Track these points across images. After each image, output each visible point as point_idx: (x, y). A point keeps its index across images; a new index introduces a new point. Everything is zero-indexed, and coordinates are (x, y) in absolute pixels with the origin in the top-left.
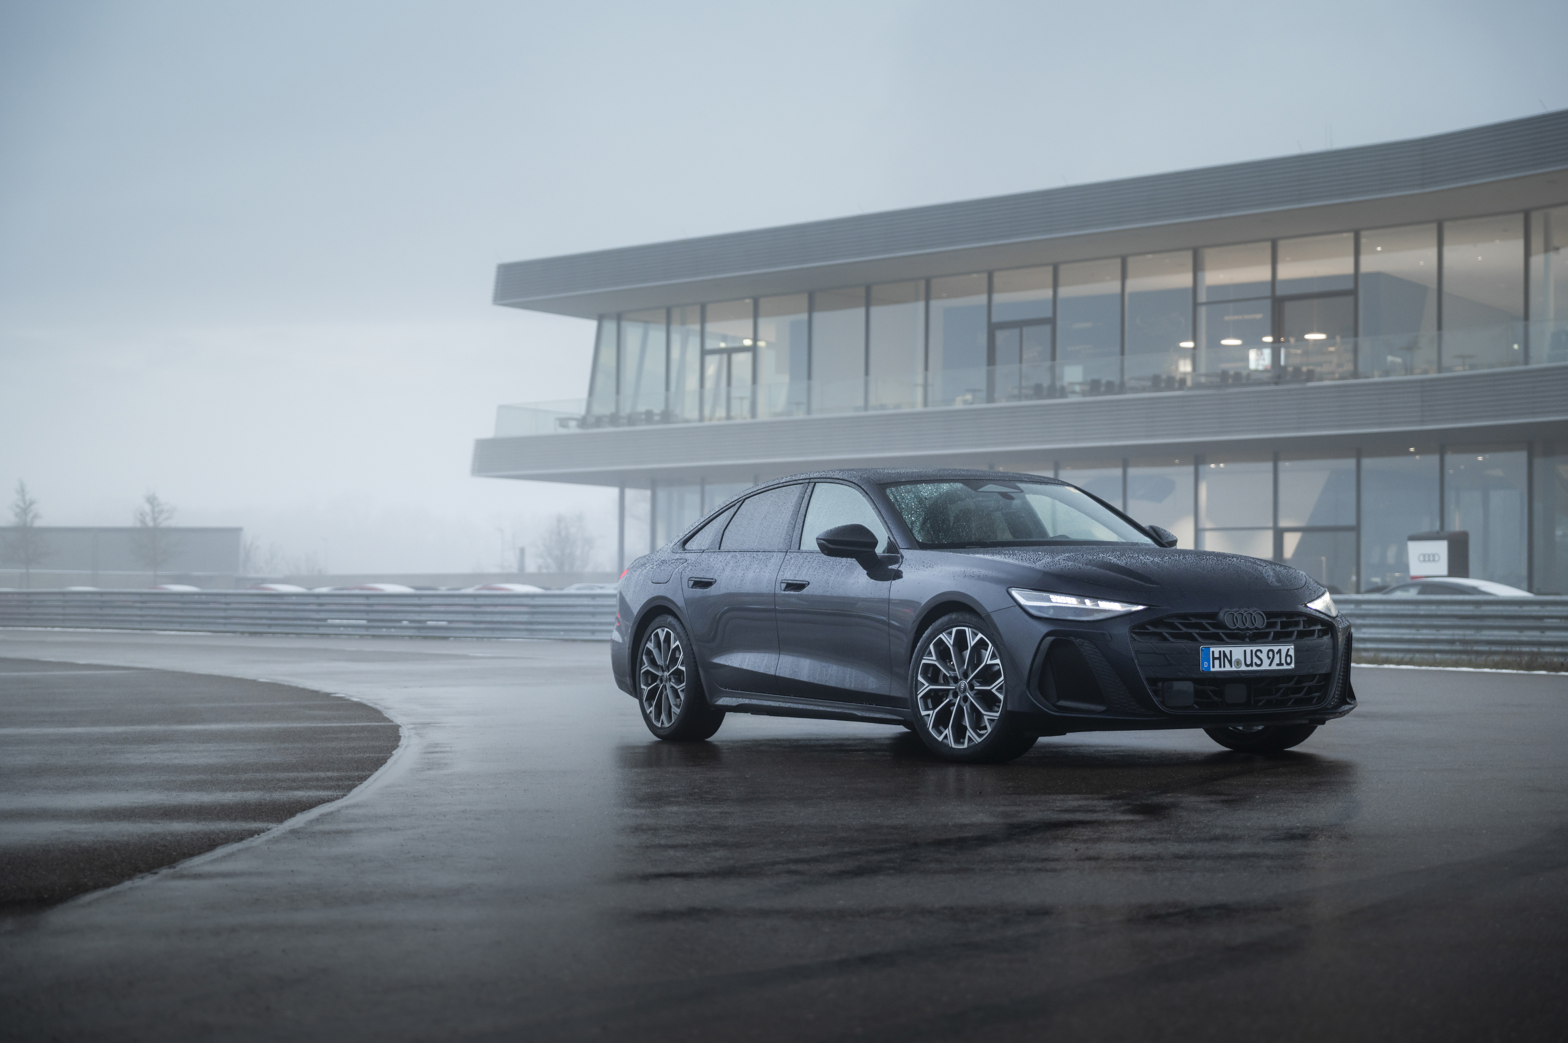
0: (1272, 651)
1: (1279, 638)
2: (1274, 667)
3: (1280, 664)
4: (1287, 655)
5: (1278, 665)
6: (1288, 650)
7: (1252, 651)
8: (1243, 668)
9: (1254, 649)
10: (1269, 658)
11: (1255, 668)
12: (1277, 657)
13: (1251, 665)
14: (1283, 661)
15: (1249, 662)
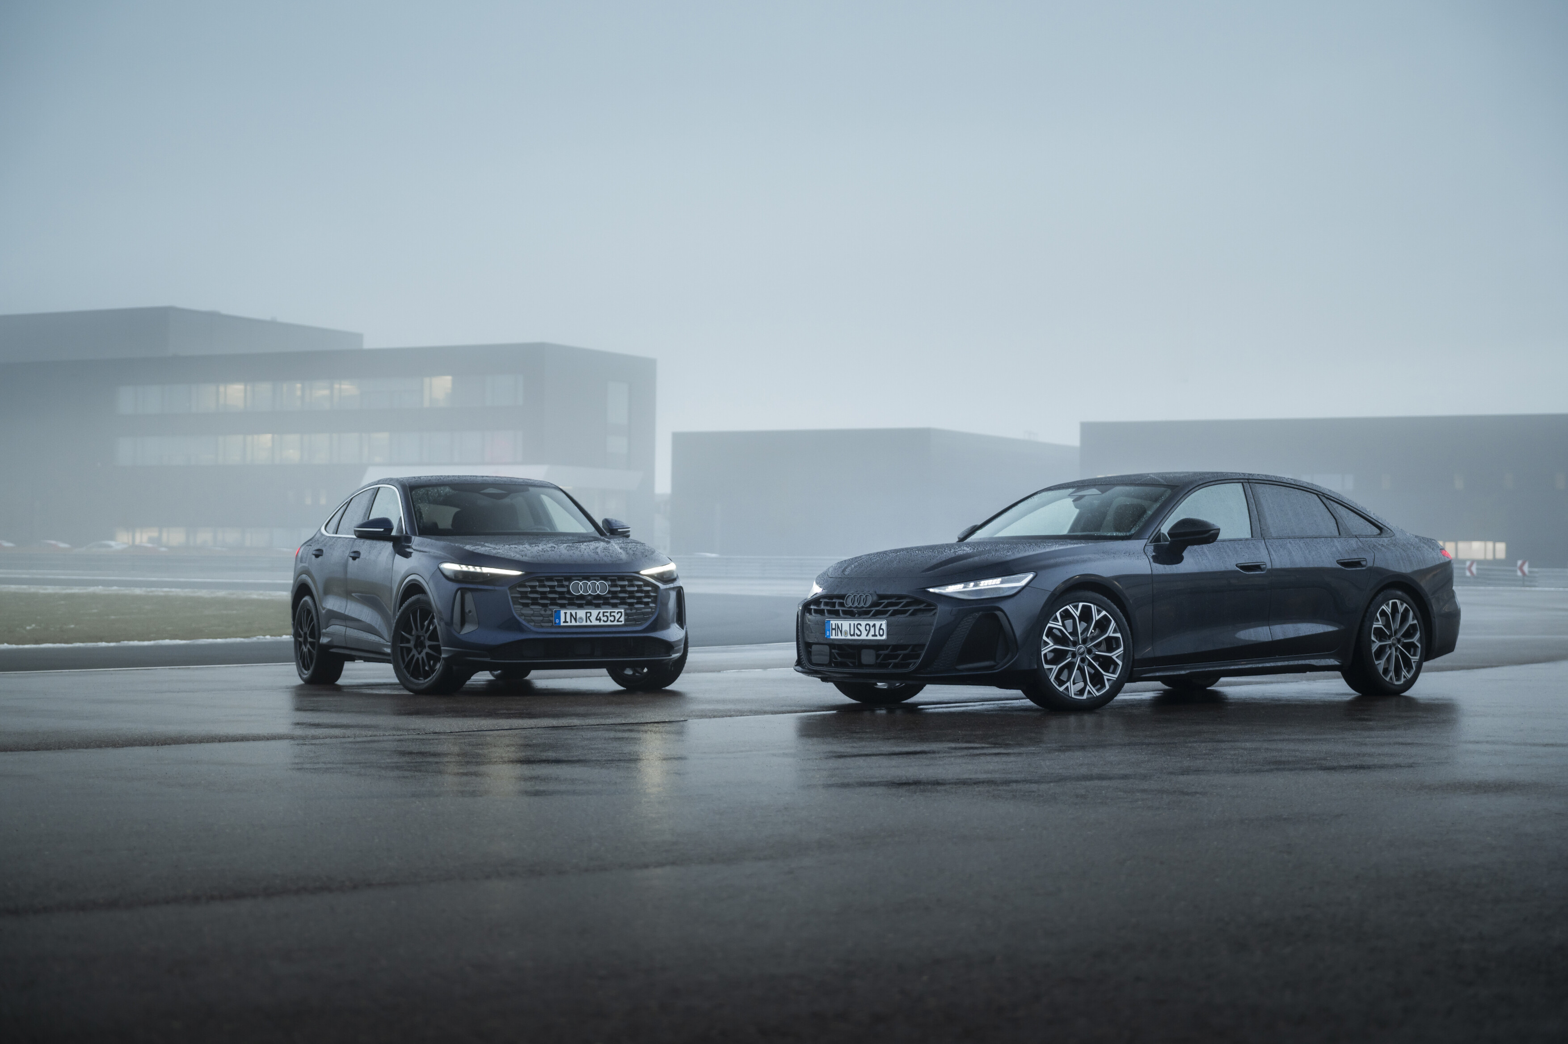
0: (869, 625)
1: (877, 615)
2: (870, 637)
3: (875, 635)
4: (880, 628)
5: (873, 636)
6: (881, 624)
7: (854, 624)
8: (849, 637)
9: (856, 623)
10: (866, 630)
11: (856, 637)
12: (872, 629)
13: (854, 635)
14: (877, 633)
15: (852, 633)
